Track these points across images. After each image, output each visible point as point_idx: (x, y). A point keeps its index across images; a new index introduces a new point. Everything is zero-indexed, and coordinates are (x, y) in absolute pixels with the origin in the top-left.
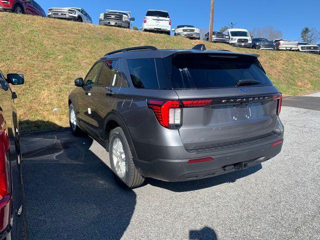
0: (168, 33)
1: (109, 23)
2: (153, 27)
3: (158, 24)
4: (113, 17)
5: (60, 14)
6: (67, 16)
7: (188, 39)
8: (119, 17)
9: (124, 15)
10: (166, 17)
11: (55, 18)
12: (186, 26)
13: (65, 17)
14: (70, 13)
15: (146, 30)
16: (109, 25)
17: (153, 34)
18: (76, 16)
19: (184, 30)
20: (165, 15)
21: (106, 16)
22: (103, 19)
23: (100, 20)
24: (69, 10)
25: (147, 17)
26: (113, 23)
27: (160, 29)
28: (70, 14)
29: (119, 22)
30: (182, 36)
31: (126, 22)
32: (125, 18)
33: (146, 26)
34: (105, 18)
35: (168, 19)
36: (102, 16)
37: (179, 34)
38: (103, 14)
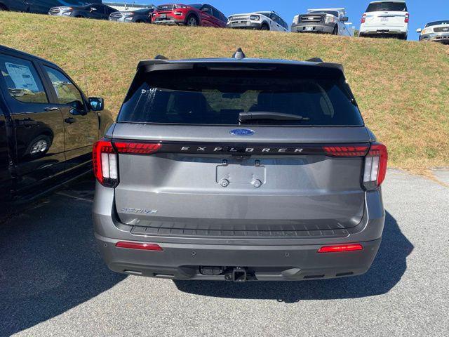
0: (402, 36)
1: (304, 28)
2: (374, 29)
3: (383, 22)
4: (311, 18)
6: (248, 24)
7: (439, 45)
8: (320, 18)
9: (328, 15)
10: (402, 10)
12: (444, 22)
13: (244, 25)
14: (251, 19)
15: (363, 35)
16: (303, 31)
17: (372, 39)
18: (260, 22)
19: (436, 30)
20: (400, 7)
21: (302, 19)
22: (296, 23)
23: (294, 25)
24: (252, 15)
25: (367, 14)
26: (309, 28)
27: (388, 31)
28: (252, 21)
29: (318, 26)
30: (432, 39)
31: (331, 24)
32: (329, 18)
33: (364, 28)
34: (299, 22)
35: (404, 13)
36: (296, 20)
37: (426, 37)
38: (298, 16)
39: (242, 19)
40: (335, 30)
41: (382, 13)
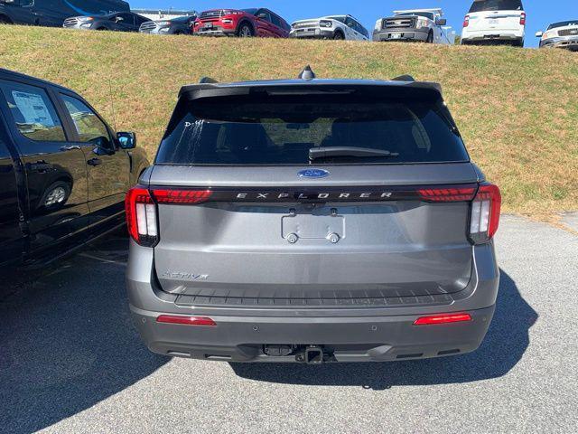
0: (517, 42)
1: (390, 35)
2: (480, 34)
3: (493, 25)
4: (398, 23)
5: (306, 29)
6: (317, 32)
7: (566, 52)
8: (410, 21)
9: (420, 17)
10: (515, 9)
11: (299, 38)
12: (572, 22)
13: (312, 34)
14: (321, 26)
15: (466, 42)
16: (388, 39)
17: (477, 47)
18: (332, 29)
19: (561, 33)
20: (513, 5)
21: (387, 24)
22: (379, 29)
23: (376, 32)
24: (322, 21)
25: (472, 14)
26: (396, 35)
27: (498, 36)
28: (322, 29)
29: (407, 32)
31: (424, 29)
32: (422, 22)
33: (467, 33)
34: (383, 28)
35: (519, 12)
36: (378, 25)
37: (548, 42)
38: (381, 20)
39: (309, 26)
40: (429, 36)
41: (491, 13)
